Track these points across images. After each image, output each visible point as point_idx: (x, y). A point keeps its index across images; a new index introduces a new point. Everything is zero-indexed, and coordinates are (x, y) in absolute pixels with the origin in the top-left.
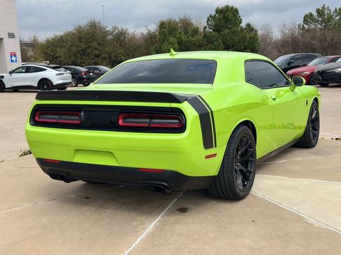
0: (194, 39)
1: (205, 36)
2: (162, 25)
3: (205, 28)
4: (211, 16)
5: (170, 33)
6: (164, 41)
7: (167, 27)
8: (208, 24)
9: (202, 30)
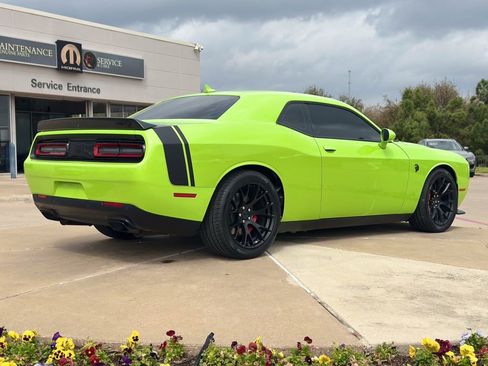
0: (453, 115)
1: (471, 110)
2: (407, 94)
3: (473, 99)
4: (483, 81)
5: (417, 105)
6: (407, 116)
7: (414, 97)
8: (478, 93)
9: (468, 102)
